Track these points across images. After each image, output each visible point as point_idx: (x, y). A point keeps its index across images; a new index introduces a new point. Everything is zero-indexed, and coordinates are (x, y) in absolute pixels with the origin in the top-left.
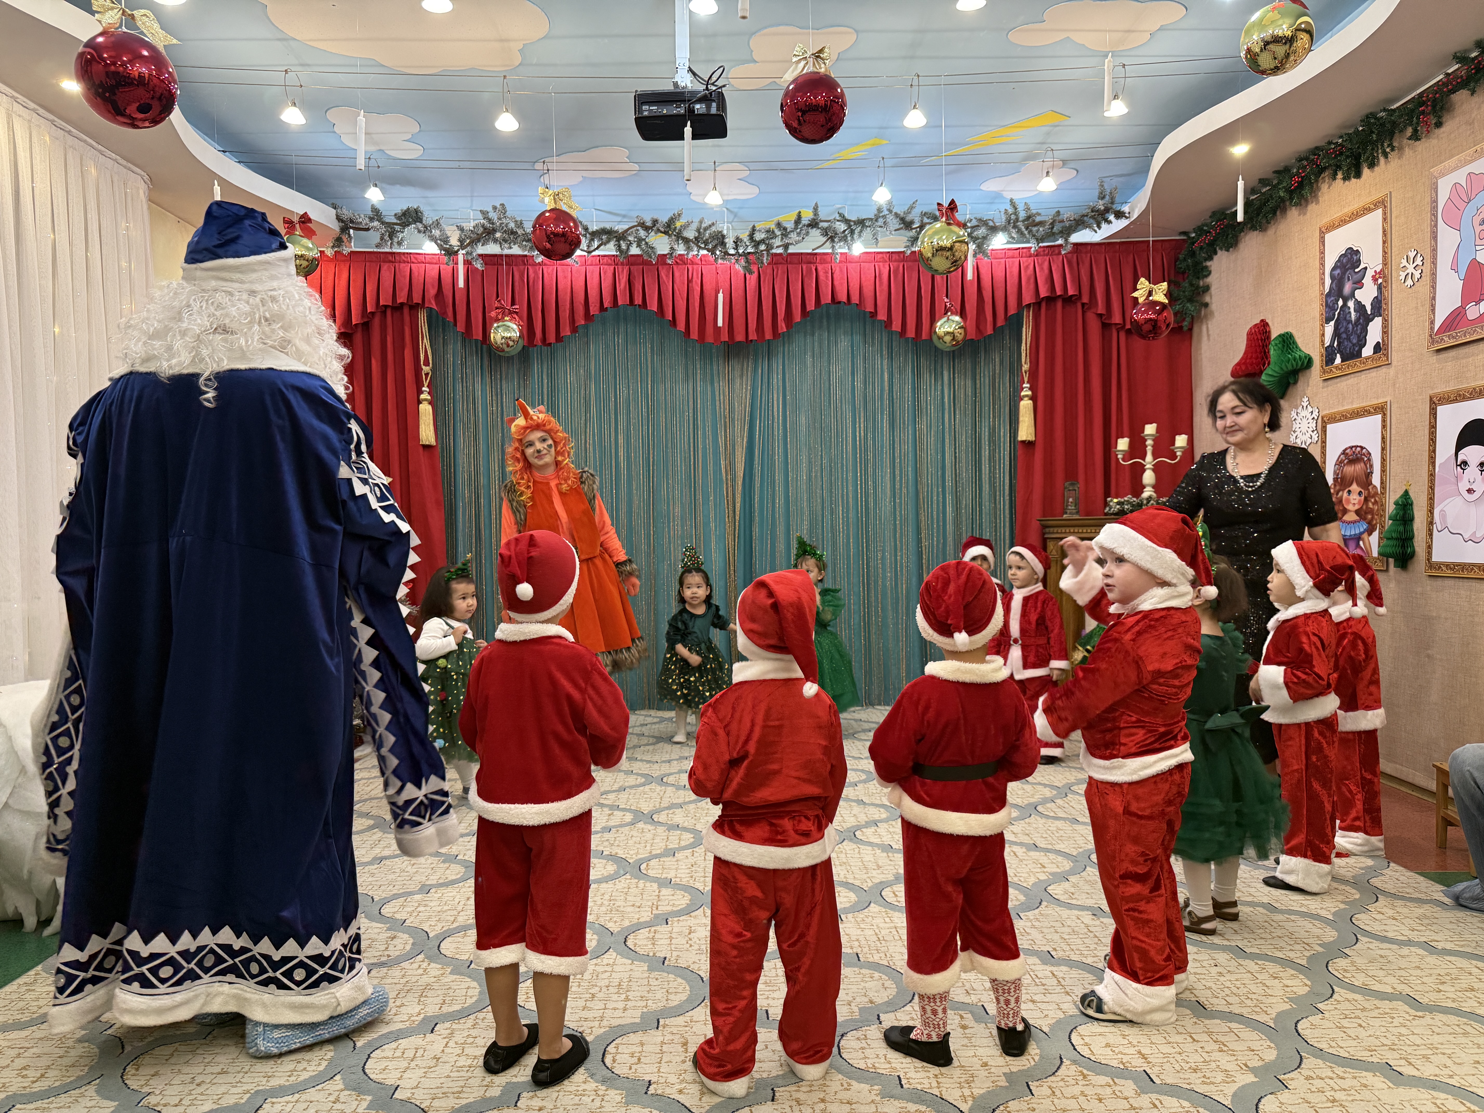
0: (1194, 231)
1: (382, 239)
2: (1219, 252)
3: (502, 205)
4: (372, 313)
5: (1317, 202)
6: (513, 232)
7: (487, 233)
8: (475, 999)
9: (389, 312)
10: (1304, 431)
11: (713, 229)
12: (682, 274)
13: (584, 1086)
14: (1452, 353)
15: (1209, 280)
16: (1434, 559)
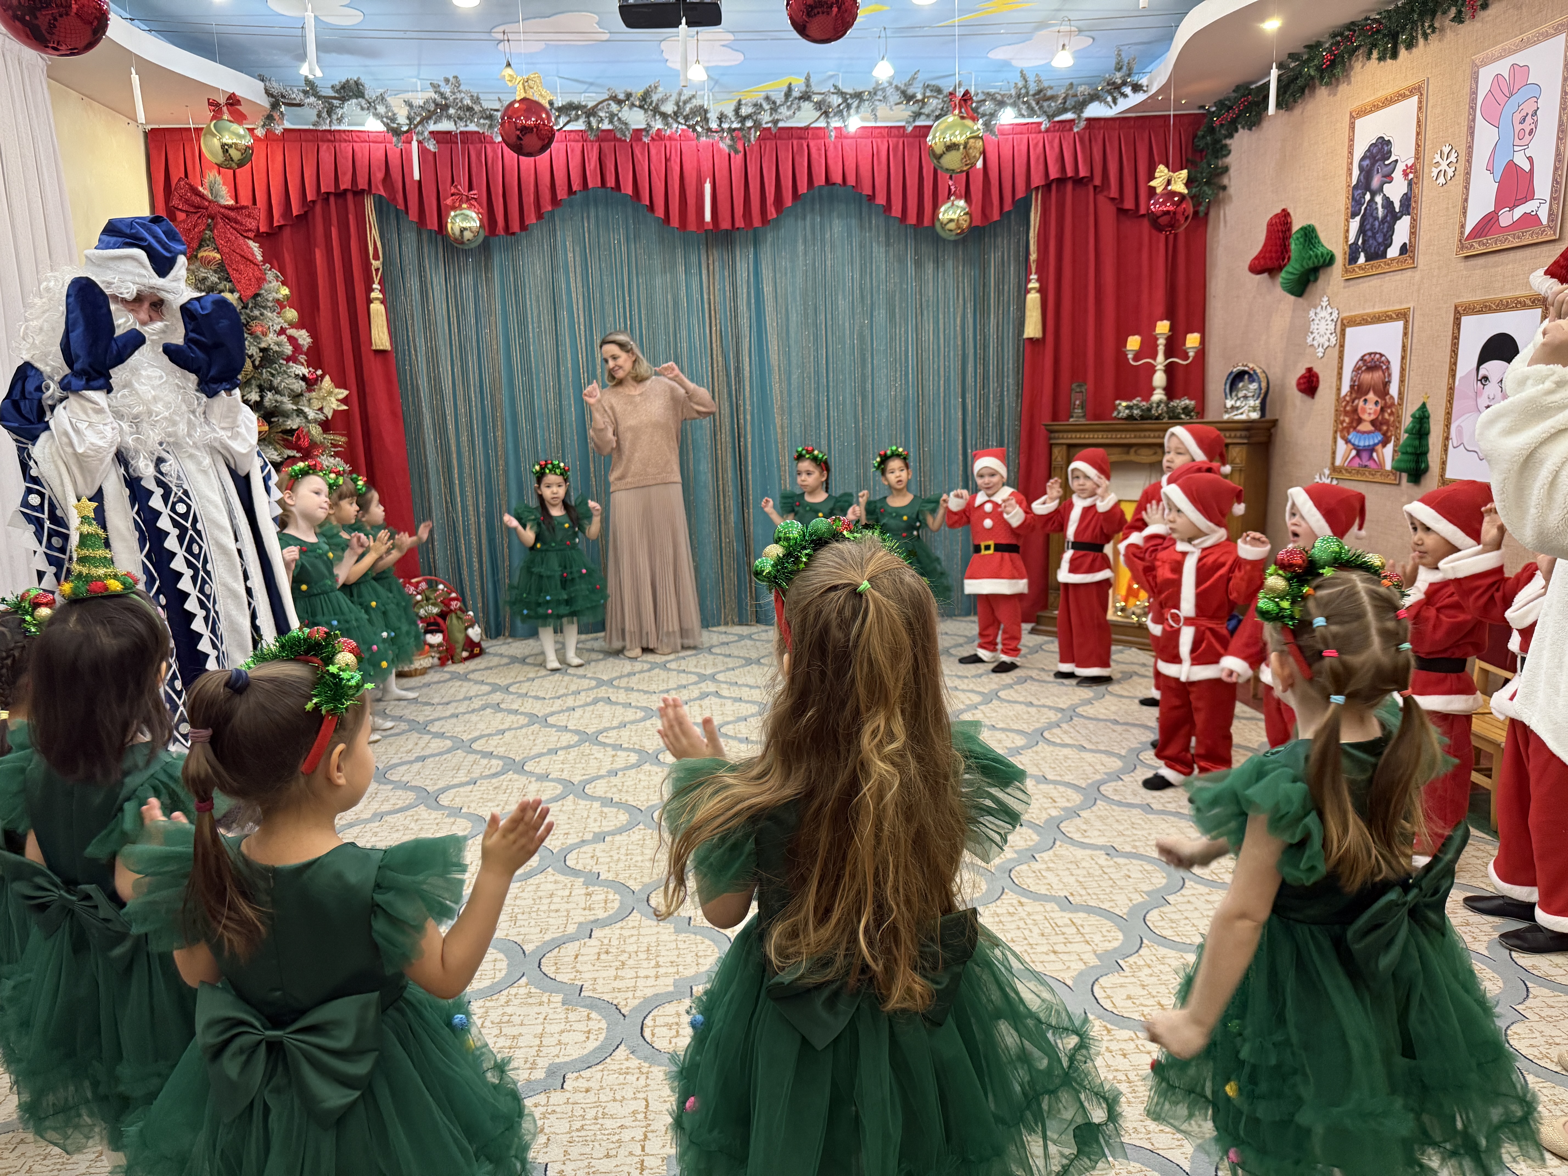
0: (1215, 104)
1: (319, 116)
2: (1241, 131)
3: (456, 77)
4: (313, 202)
5: (1349, 83)
6: (469, 109)
7: (440, 109)
8: (504, 972)
9: (332, 199)
10: (1322, 332)
11: (695, 102)
12: (659, 152)
13: (627, 1064)
14: (1481, 261)
15: (1229, 160)
16: (1449, 475)
